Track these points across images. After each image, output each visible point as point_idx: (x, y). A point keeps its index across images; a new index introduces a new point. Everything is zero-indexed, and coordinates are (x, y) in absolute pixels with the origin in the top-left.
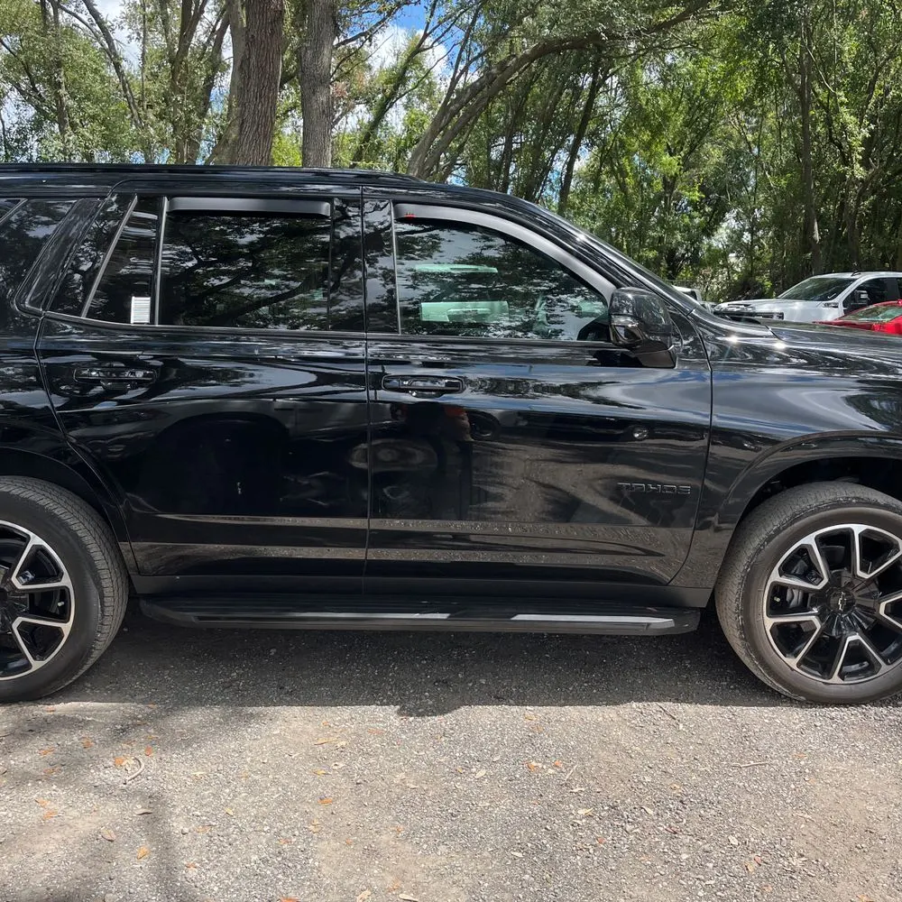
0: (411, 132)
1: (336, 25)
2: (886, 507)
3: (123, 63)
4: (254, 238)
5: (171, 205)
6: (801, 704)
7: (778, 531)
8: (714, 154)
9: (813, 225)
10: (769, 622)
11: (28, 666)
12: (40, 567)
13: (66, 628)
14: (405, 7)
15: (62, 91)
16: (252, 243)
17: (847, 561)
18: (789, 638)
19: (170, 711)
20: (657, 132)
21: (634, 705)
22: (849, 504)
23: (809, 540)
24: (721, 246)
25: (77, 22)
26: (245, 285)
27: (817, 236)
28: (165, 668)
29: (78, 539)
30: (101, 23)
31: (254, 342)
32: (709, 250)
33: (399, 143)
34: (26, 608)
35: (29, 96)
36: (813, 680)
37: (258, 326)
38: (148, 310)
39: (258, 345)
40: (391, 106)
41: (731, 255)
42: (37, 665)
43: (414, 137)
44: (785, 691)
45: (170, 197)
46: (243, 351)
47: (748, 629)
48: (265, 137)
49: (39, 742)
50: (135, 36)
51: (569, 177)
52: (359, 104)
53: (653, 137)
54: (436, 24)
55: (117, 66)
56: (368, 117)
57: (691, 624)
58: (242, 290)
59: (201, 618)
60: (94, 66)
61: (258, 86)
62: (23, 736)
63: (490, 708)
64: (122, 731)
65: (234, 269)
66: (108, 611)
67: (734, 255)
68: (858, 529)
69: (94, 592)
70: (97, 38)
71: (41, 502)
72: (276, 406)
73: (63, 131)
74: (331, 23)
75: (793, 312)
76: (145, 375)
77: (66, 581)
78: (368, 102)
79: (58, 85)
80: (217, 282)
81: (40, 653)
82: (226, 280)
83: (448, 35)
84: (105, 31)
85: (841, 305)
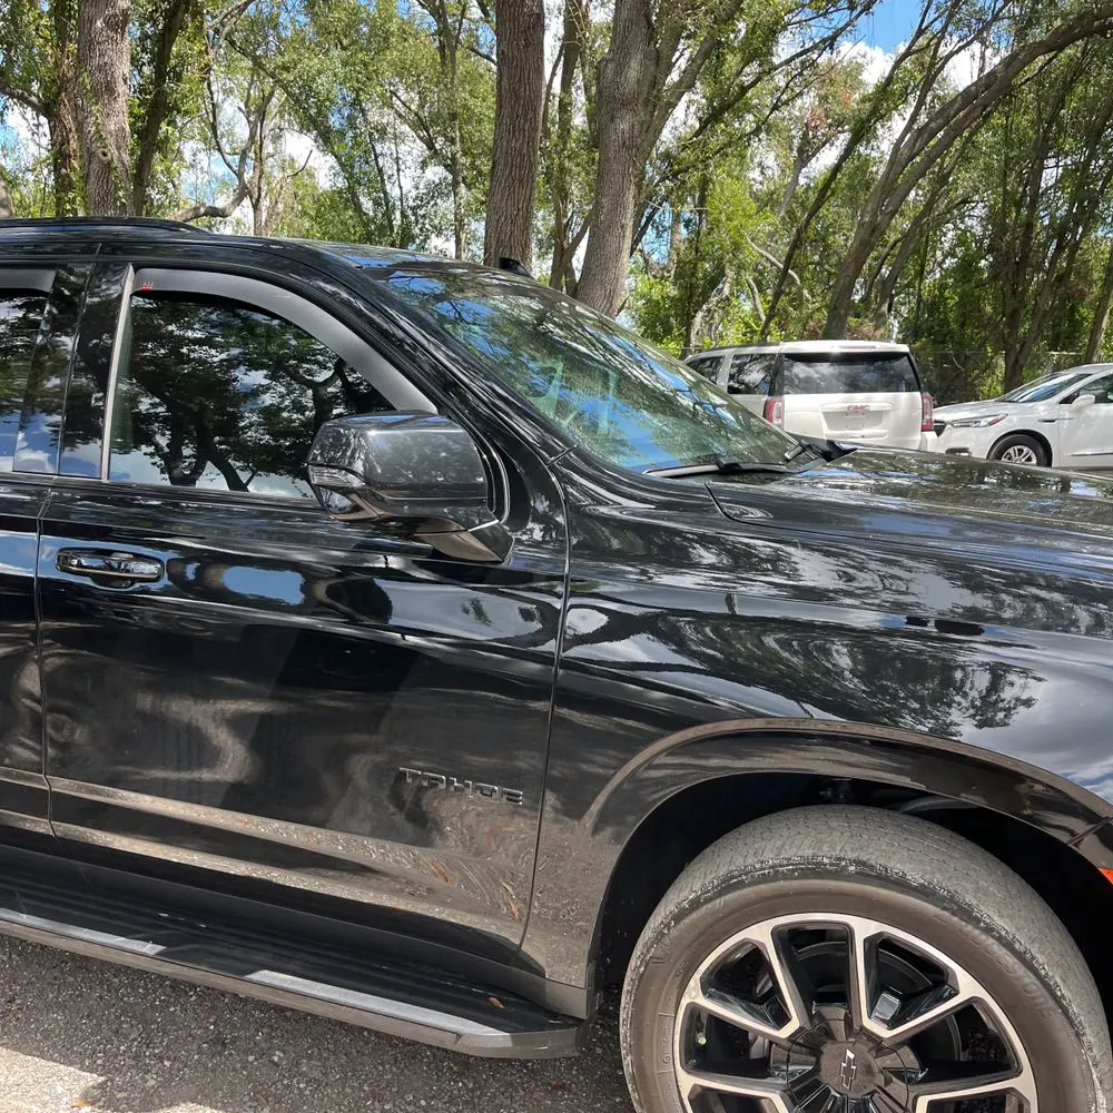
10: (687, 1081)
22: (839, 873)
23: (760, 934)
52: (842, 132)
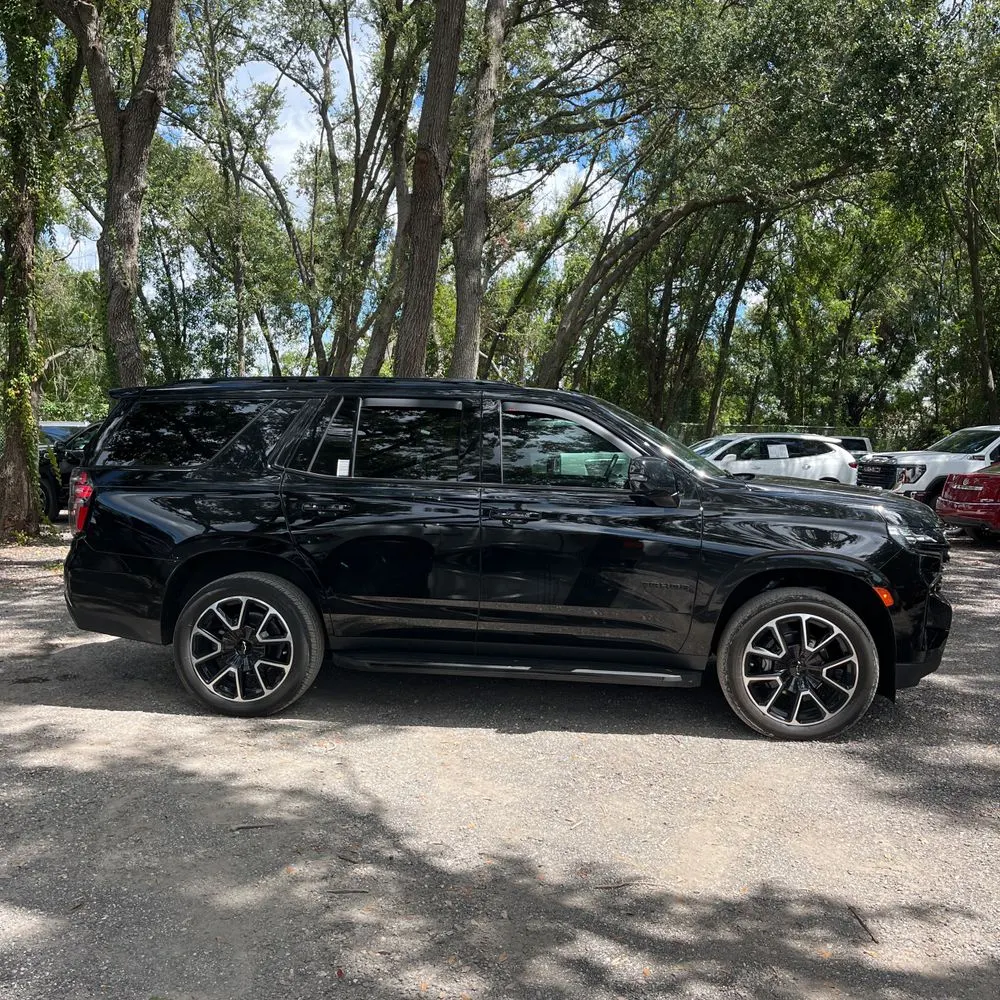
0: (570, 277)
1: (488, 218)
2: (823, 602)
3: (294, 223)
4: (413, 418)
5: (364, 403)
6: (772, 739)
7: (750, 617)
8: (897, 293)
9: (988, 373)
10: (747, 680)
11: (263, 693)
12: (274, 628)
13: (287, 668)
14: (563, 165)
15: (240, 254)
16: (411, 422)
17: (798, 639)
18: (761, 692)
19: (349, 726)
20: (825, 275)
21: (655, 735)
22: (798, 600)
23: (772, 624)
24: (912, 389)
25: (254, 186)
26: (403, 450)
27: (992, 384)
28: (344, 706)
29: (298, 611)
30: (276, 187)
31: (408, 487)
32: (897, 394)
33: (559, 289)
34: (263, 654)
35: (208, 257)
36: (779, 721)
37: (413, 478)
38: (347, 468)
39: (413, 490)
40: (549, 257)
41: (924, 399)
42: (268, 692)
43: (574, 282)
44: (760, 729)
45: (364, 398)
46: (399, 494)
47: (733, 683)
48: (424, 317)
49: (271, 735)
50: (304, 190)
51: (731, 323)
52: (519, 251)
53: (821, 281)
54: (594, 178)
55: (289, 226)
56: (529, 263)
57: (694, 681)
58: (401, 453)
59: (372, 664)
60: (269, 230)
61: (420, 276)
62: (261, 731)
63: (557, 732)
64: (320, 733)
65: (394, 439)
66: (313, 659)
67: (929, 398)
68: (805, 617)
69: (306, 646)
70: (271, 200)
71: (277, 587)
72: (426, 531)
73: (237, 290)
74: (483, 215)
75: (936, 465)
76: (344, 508)
77: (289, 637)
78: (528, 249)
79: (236, 249)
80: (381, 448)
81: (270, 684)
82: (387, 446)
83: (606, 188)
84: (280, 195)
85: (987, 458)
